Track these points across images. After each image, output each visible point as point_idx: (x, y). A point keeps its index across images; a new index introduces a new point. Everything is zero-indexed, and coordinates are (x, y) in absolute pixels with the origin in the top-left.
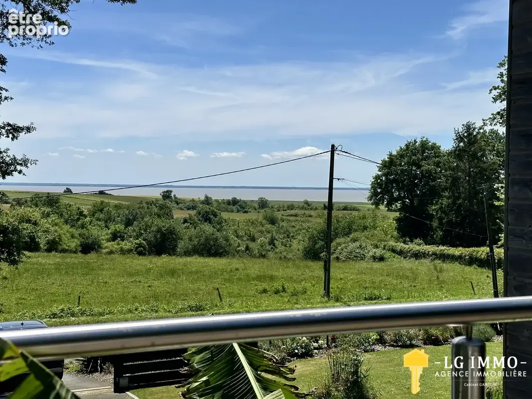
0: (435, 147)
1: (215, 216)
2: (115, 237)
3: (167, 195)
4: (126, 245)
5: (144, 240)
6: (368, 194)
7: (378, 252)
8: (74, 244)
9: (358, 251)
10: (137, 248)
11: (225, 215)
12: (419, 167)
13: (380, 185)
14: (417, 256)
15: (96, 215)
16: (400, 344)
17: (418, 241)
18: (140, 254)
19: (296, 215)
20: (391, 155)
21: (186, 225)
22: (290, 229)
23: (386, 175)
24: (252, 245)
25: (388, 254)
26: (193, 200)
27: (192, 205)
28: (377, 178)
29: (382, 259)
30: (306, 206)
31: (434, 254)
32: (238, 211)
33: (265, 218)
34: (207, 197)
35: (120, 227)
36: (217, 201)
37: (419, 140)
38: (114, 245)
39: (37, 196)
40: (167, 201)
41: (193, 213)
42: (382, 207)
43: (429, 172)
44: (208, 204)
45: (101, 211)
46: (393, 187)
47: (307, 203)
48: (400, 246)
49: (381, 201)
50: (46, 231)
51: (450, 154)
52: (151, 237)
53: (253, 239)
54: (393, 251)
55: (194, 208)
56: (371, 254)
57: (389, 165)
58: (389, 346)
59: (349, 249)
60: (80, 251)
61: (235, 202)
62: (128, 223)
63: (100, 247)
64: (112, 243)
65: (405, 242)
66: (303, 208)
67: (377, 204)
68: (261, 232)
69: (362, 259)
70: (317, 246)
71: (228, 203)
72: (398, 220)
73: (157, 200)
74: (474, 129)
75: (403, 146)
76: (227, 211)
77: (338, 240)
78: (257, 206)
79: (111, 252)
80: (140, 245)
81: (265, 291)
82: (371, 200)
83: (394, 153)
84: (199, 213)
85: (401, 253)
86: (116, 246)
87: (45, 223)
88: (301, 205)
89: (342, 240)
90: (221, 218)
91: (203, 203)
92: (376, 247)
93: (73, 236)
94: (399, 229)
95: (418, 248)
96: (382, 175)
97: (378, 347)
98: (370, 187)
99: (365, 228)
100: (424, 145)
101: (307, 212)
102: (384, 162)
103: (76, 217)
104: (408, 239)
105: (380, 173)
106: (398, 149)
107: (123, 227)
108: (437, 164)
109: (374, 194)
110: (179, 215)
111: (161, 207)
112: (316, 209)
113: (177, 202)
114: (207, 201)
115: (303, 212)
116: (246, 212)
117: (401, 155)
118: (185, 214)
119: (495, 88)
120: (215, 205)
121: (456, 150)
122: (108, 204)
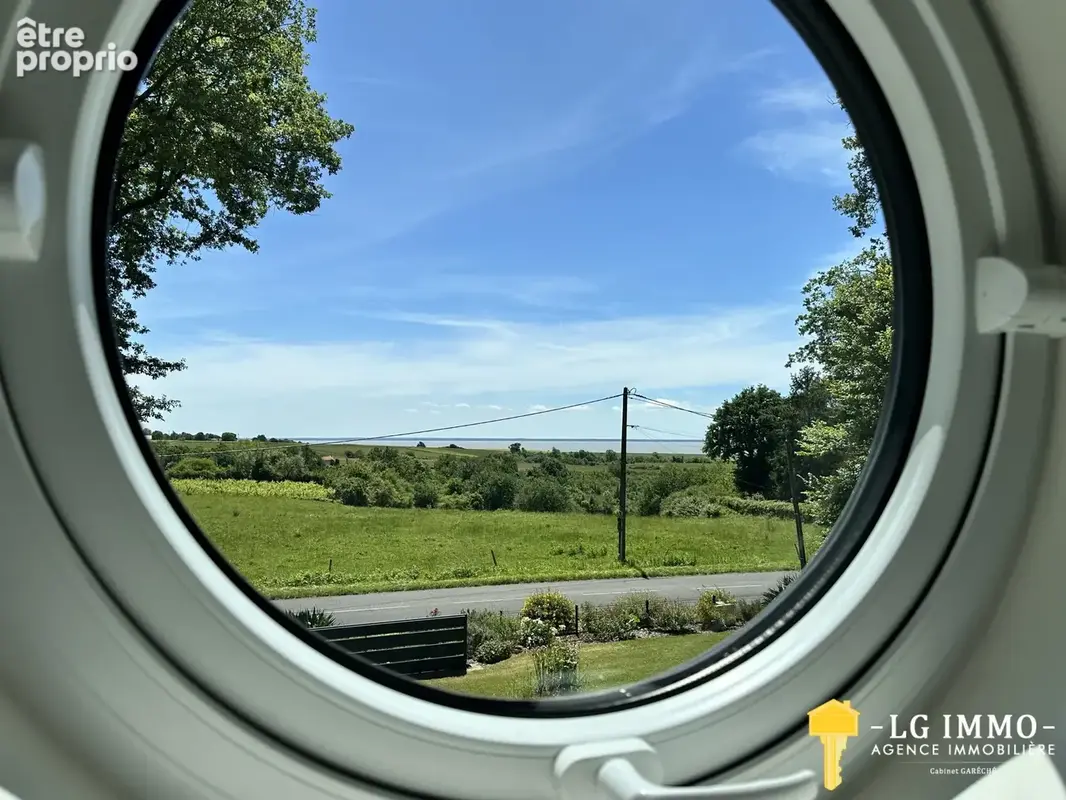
0: (774, 395)
1: (560, 468)
2: (453, 489)
3: (515, 448)
4: (463, 498)
5: (481, 493)
6: (703, 445)
7: (713, 507)
8: (407, 498)
9: (692, 505)
10: (473, 502)
11: (570, 468)
12: (757, 416)
13: (715, 436)
14: (755, 511)
15: (443, 469)
16: (668, 628)
17: (758, 495)
18: (476, 508)
19: (643, 468)
20: (726, 403)
21: (530, 477)
22: (636, 482)
23: (722, 425)
24: (597, 498)
25: (723, 510)
26: (541, 453)
27: (539, 458)
28: (712, 428)
29: (716, 515)
30: (655, 458)
31: (772, 510)
32: (586, 464)
33: (611, 470)
34: (554, 450)
35: (458, 480)
36: (564, 453)
37: (756, 388)
38: (450, 499)
39: (377, 449)
40: (516, 454)
41: (538, 465)
42: (718, 458)
43: (767, 420)
44: (556, 457)
45: (447, 464)
46: (729, 437)
47: (656, 455)
48: (737, 500)
49: (717, 452)
50: (377, 485)
51: (787, 401)
52: (486, 490)
53: (599, 493)
54: (730, 506)
55: (540, 461)
56: (705, 509)
57: (724, 414)
58: (656, 631)
59: (683, 503)
60: (415, 505)
61: (582, 454)
62: (466, 476)
63: (436, 500)
64: (448, 496)
65: (743, 497)
66: (651, 460)
67: (713, 455)
68: (607, 485)
69: (696, 515)
70: (653, 500)
71: (577, 455)
72: (736, 472)
73: (505, 453)
74: (813, 374)
75: (739, 394)
76: (574, 463)
77: (674, 494)
78: (604, 458)
79: (447, 506)
80: (476, 499)
81: (561, 552)
82: (706, 451)
83: (730, 401)
84: (544, 466)
85: (737, 508)
86: (452, 500)
87: (376, 477)
88: (650, 457)
89: (677, 494)
90: (565, 471)
91: (550, 455)
92: (712, 501)
93: (407, 490)
94: (737, 483)
95: (755, 503)
96: (717, 425)
97: (642, 633)
98: (704, 438)
99: (704, 481)
100: (762, 391)
101: (656, 465)
102: (719, 410)
103: (414, 470)
104: (747, 493)
105: (715, 423)
106: (734, 397)
107: (460, 480)
108: (776, 413)
109: (710, 445)
110: (523, 467)
111: (507, 460)
112: (665, 461)
113: (525, 454)
114: (555, 453)
115: (651, 464)
116: (592, 465)
117: (738, 403)
118: (530, 467)
119: (801, 318)
120: (563, 457)
121: (793, 397)
122: (454, 458)
